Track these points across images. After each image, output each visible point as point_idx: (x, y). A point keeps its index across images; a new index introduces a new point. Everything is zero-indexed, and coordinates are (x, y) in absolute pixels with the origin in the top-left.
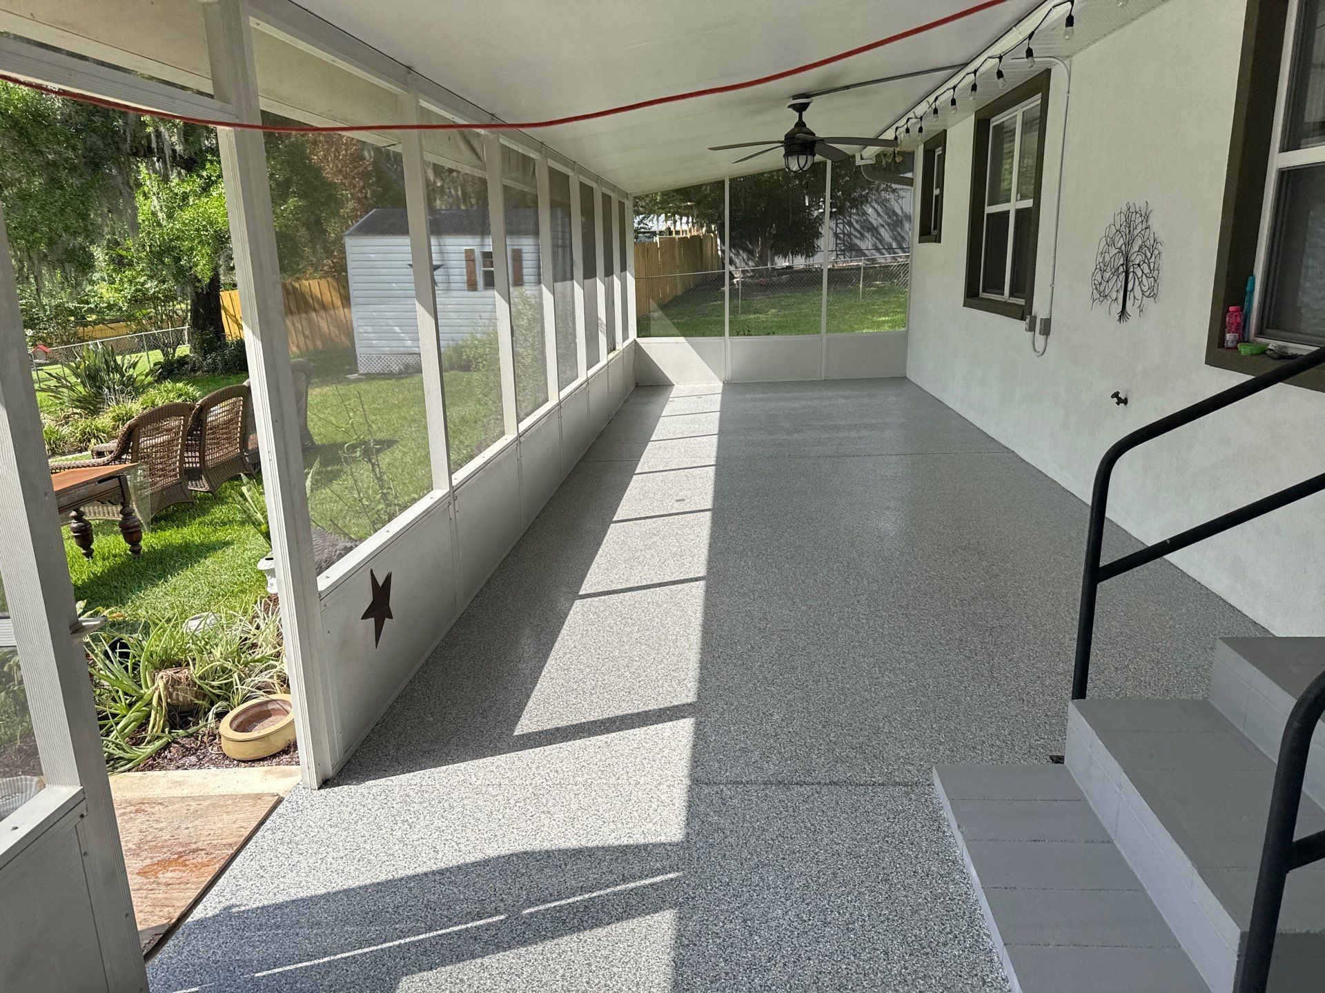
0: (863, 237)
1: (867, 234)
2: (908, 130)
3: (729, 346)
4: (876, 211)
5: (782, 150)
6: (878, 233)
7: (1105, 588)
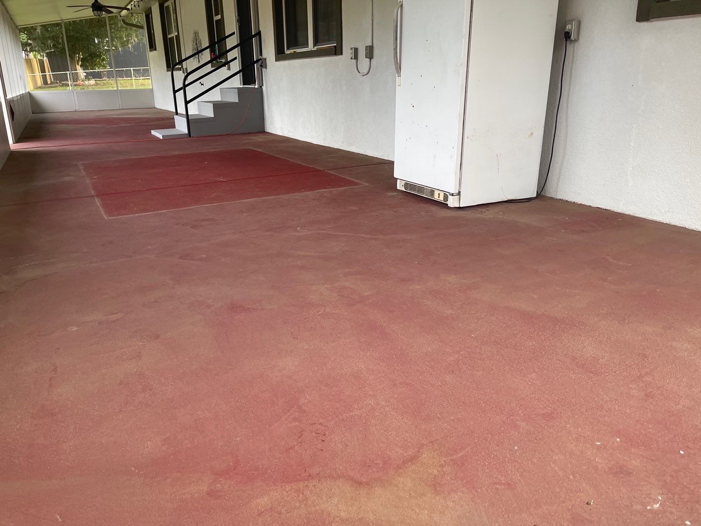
2: (135, 6)
3: (75, 95)
5: (91, 9)
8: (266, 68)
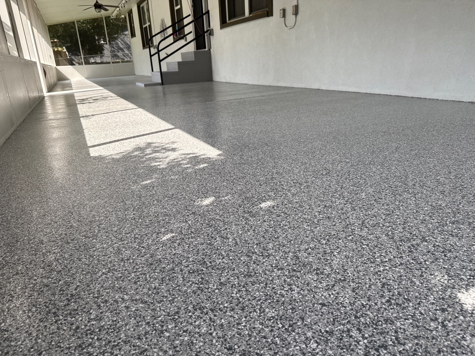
0: (119, 52)
1: (120, 51)
3: (85, 68)
4: (121, 43)
6: (123, 50)
7: (152, 57)
8: (213, 35)
